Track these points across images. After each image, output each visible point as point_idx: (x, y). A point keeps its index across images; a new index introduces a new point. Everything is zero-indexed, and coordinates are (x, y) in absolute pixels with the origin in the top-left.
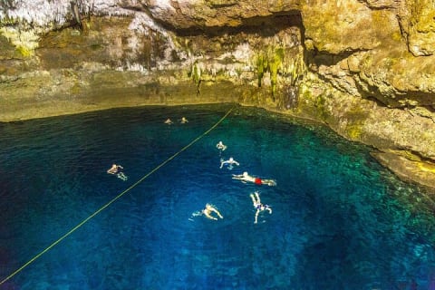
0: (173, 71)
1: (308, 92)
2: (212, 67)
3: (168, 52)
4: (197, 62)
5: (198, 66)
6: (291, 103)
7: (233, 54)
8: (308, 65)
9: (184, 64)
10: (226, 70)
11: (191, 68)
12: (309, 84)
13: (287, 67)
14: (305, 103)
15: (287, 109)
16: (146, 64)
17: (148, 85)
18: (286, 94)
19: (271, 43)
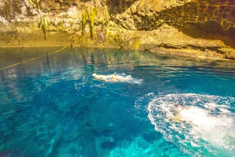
0: (27, 23)
1: (110, 33)
2: (55, 20)
3: (24, 9)
4: (44, 16)
5: (45, 18)
6: (102, 40)
7: (67, 13)
8: (110, 15)
9: (35, 18)
10: (64, 22)
11: (41, 20)
12: (110, 28)
13: (99, 18)
14: (109, 39)
15: (100, 43)
16: (7, 16)
17: (8, 33)
18: (98, 36)
19: (89, 5)
